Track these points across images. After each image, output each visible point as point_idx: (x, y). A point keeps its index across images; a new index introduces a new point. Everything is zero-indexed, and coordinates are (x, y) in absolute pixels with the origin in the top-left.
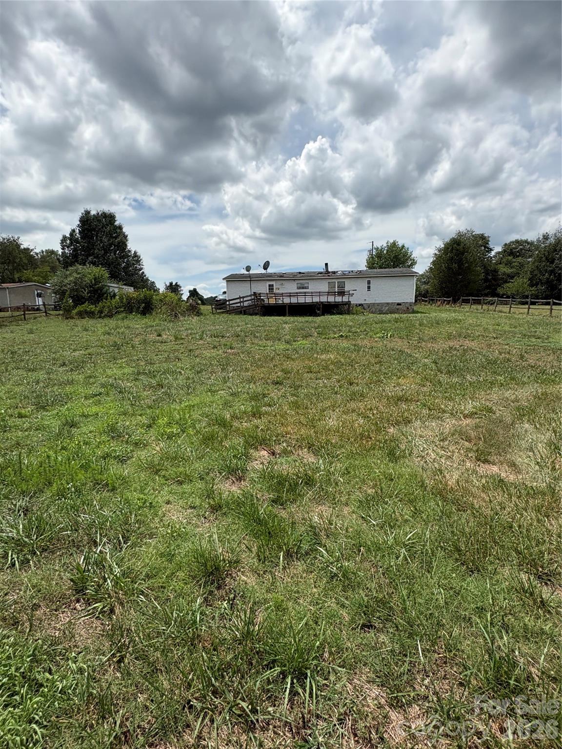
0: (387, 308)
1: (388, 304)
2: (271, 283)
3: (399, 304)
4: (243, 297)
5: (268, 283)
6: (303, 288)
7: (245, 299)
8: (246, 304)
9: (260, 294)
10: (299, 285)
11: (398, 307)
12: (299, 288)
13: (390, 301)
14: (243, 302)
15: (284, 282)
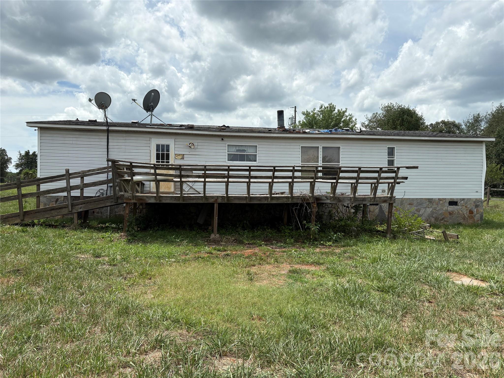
0: (429, 210)
1: (430, 201)
2: (163, 141)
3: (453, 203)
4: (82, 175)
5: (156, 141)
6: (242, 158)
7: (87, 180)
8: (89, 192)
9: (131, 166)
10: (233, 151)
11: (451, 208)
12: (232, 157)
13: (435, 196)
14: (82, 187)
15: (196, 142)
